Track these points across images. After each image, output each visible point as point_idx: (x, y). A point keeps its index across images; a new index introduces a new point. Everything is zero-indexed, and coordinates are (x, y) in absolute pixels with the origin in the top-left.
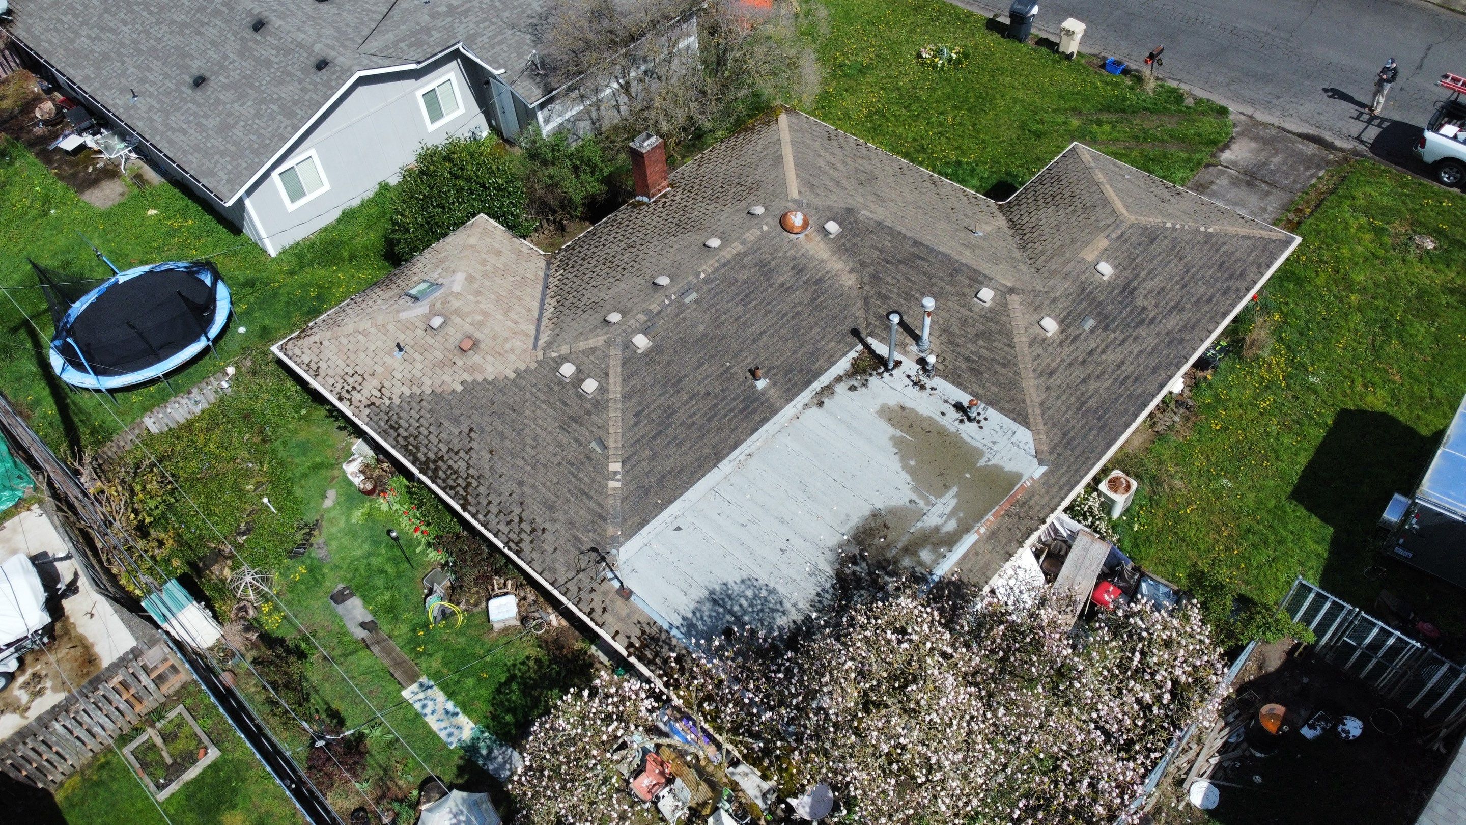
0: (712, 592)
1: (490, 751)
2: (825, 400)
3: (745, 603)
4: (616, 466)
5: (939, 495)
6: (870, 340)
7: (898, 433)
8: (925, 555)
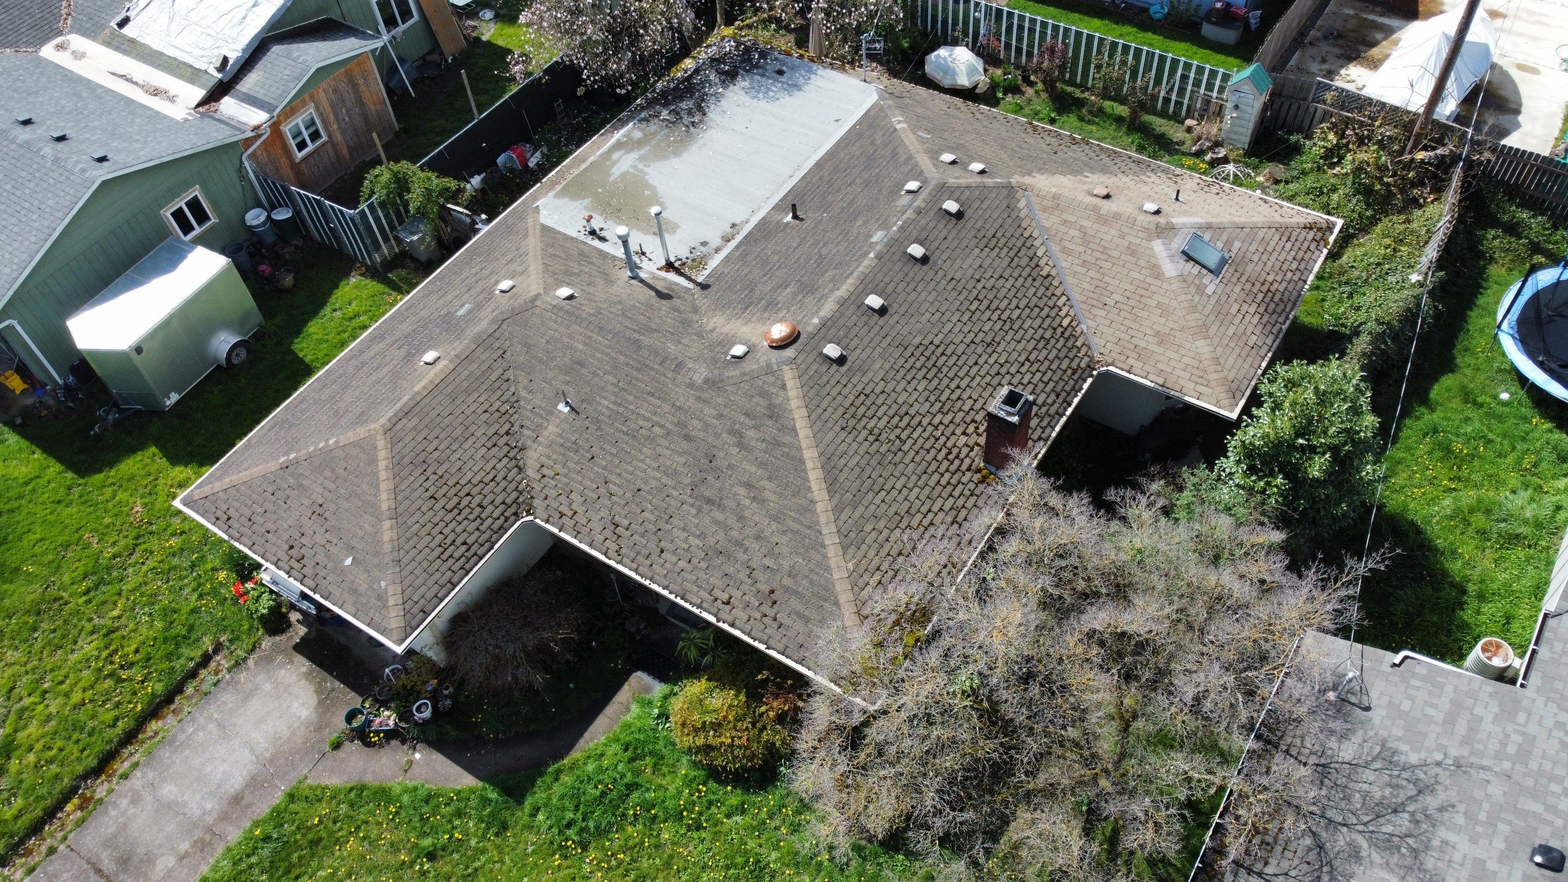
4: (901, 126)
6: (691, 286)
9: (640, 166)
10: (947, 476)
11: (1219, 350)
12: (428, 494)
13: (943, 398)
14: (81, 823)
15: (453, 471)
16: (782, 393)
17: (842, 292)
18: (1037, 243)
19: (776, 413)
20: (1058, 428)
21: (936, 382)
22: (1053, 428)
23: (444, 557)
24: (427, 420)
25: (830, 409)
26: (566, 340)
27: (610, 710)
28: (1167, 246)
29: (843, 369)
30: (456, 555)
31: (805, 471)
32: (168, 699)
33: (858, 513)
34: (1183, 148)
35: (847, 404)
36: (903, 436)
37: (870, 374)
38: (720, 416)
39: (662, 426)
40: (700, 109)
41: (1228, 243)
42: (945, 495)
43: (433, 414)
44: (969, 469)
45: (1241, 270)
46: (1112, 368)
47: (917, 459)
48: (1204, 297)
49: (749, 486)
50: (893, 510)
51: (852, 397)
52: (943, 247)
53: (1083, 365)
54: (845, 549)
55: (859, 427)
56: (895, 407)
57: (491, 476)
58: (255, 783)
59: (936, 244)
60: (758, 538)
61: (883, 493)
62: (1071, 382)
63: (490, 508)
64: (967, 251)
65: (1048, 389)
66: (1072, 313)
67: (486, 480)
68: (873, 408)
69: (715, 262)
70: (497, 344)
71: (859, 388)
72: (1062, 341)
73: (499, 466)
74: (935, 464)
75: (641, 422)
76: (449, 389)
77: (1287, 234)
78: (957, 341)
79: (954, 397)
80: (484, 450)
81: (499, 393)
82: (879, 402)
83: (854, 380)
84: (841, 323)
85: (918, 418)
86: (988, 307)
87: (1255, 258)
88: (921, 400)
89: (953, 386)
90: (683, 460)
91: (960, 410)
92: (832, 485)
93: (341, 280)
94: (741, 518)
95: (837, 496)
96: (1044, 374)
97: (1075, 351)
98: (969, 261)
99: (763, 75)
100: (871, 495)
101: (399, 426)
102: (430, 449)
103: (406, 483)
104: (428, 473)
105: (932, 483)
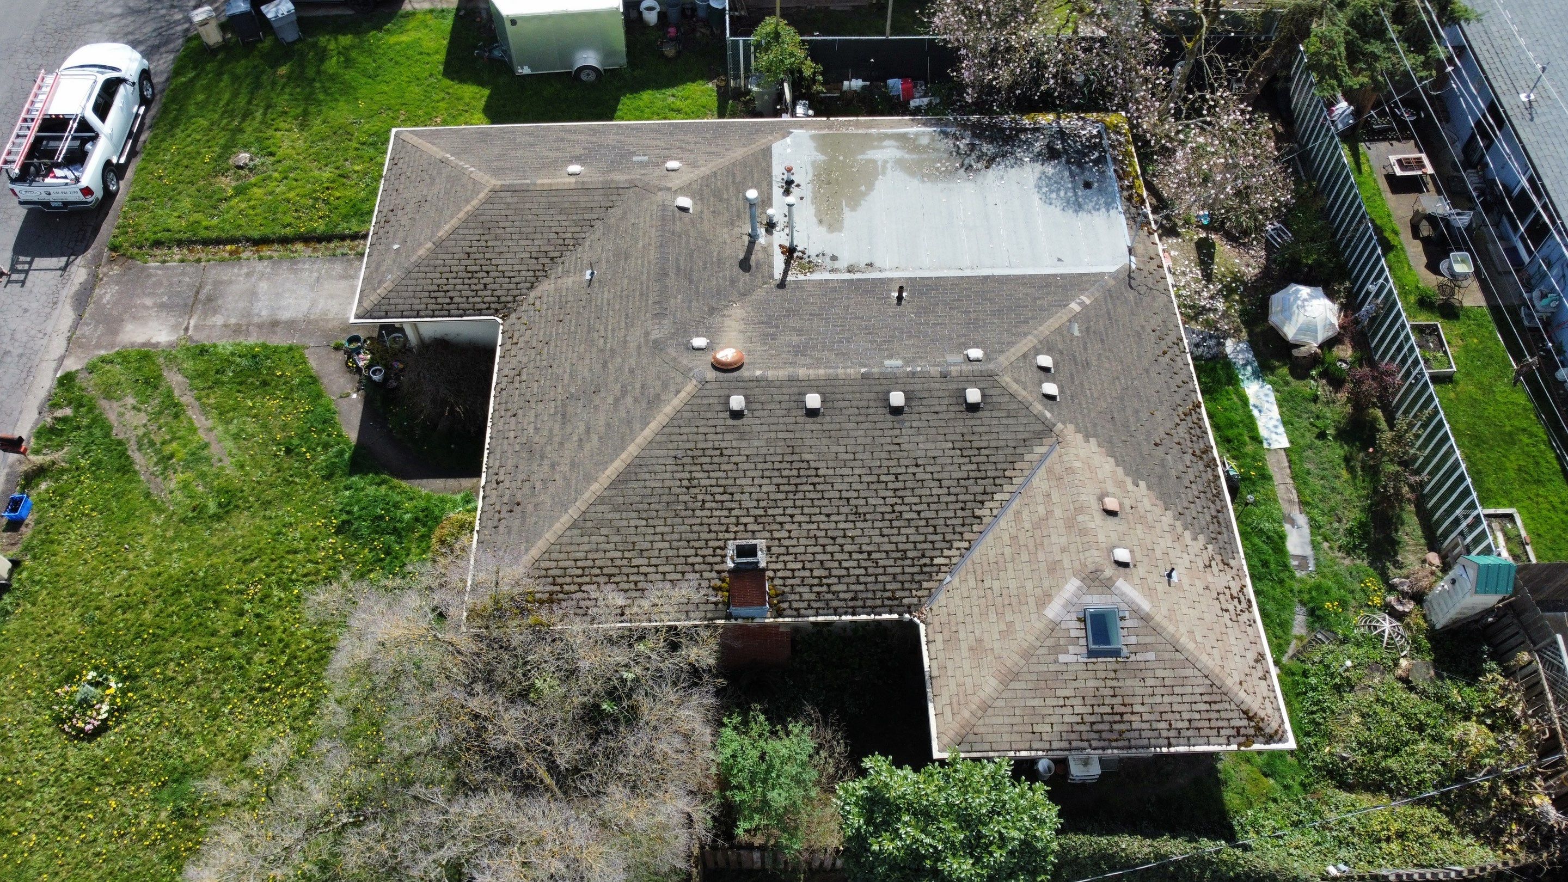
0: (1076, 211)
1: (1244, 366)
2: (863, 265)
3: (1062, 194)
4: (1075, 307)
5: (874, 162)
6: (778, 275)
7: (846, 211)
8: (925, 141)
9: (889, 165)
10: (699, 559)
11: (1001, 703)
12: (468, 250)
13: (770, 512)
14: (222, 260)
15: (497, 250)
16: (672, 395)
17: (802, 373)
18: (1007, 488)
19: (654, 403)
20: (820, 619)
21: (782, 496)
22: (817, 615)
23: (433, 294)
24: (521, 206)
25: (685, 437)
26: (641, 233)
27: (452, 482)
28: (1079, 593)
29: (730, 422)
30: (439, 300)
31: (618, 455)
32: (319, 239)
33: (611, 516)
34: (1392, 570)
35: (700, 446)
36: (707, 505)
37: (744, 444)
38: (632, 371)
39: (605, 343)
40: (990, 161)
41: (1145, 647)
42: (679, 568)
43: (527, 206)
44: (718, 572)
45: (1119, 675)
46: (922, 628)
47: (695, 528)
48: (1052, 657)
49: (588, 431)
50: (634, 539)
51: (710, 445)
52: (924, 417)
53: (906, 601)
54: (574, 525)
55: (687, 468)
56: (731, 482)
57: (512, 274)
58: (291, 325)
59: (923, 409)
60: (553, 466)
61: (644, 523)
62: (879, 602)
63: (489, 293)
64: (942, 438)
65: (853, 587)
66: (954, 560)
67: (507, 274)
68: (715, 467)
69: (816, 276)
70: (614, 198)
71: (723, 445)
72: (916, 569)
73: (523, 273)
74: (702, 543)
75: (602, 328)
76: (554, 199)
77: (1217, 698)
78: (837, 487)
79: (779, 519)
80: (528, 255)
81: (579, 229)
82: (723, 467)
83: (727, 437)
84: (773, 391)
85: (734, 505)
86: (896, 490)
87: (1150, 682)
88: (754, 496)
89: (789, 511)
90: (586, 374)
91: (771, 531)
92: (619, 482)
93: (702, 79)
94: (561, 444)
95: (614, 492)
96: (867, 575)
97: (915, 586)
98: (931, 445)
99: (1072, 175)
100: (634, 515)
101: (503, 194)
102: (501, 225)
103: (466, 231)
104: (483, 238)
105: (682, 552)
